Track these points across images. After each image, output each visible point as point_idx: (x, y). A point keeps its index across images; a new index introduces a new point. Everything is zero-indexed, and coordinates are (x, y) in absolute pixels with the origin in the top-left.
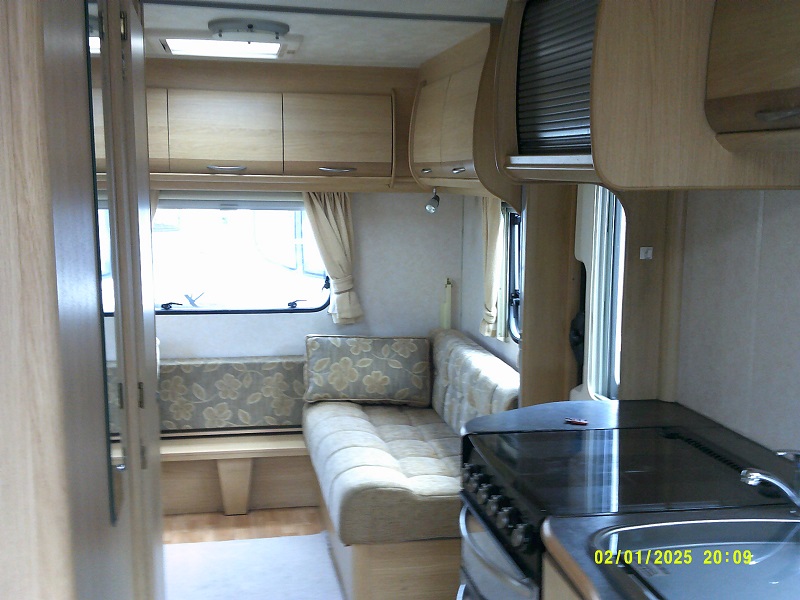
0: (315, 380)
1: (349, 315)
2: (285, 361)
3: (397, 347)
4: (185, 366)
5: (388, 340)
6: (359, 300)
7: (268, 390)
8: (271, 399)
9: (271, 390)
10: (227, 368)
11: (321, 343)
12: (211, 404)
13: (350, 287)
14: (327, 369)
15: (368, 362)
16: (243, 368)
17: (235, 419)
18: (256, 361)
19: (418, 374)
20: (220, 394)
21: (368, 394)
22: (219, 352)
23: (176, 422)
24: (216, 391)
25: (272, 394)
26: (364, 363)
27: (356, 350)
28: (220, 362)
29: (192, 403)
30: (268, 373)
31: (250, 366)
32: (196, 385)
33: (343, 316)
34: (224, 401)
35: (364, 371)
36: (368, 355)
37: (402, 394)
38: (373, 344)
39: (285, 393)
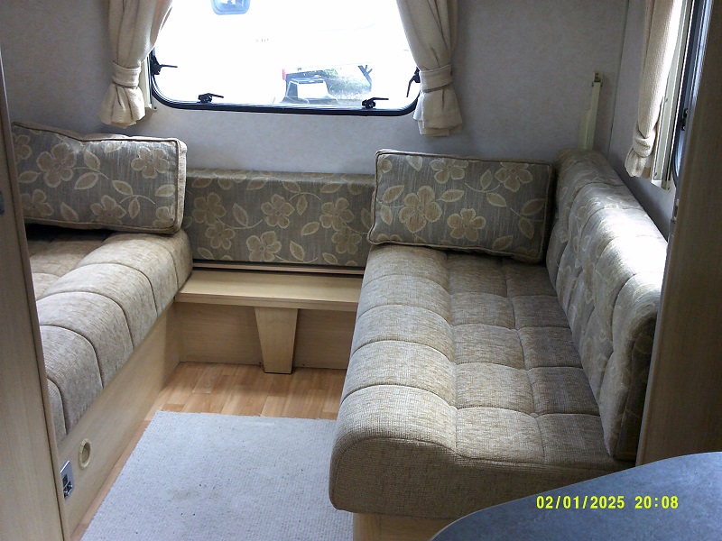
0: (382, 215)
1: (439, 124)
2: (350, 182)
3: (503, 175)
4: (223, 181)
5: (492, 164)
6: (460, 102)
7: (327, 220)
8: (331, 231)
9: (331, 219)
10: (275, 186)
11: (395, 162)
12: (257, 231)
13: (447, 81)
14: (400, 201)
15: (457, 195)
16: (295, 188)
17: (285, 252)
18: (313, 180)
19: (528, 217)
20: (267, 219)
21: (453, 240)
22: (270, 164)
23: (212, 250)
24: (262, 215)
25: (332, 225)
26: (451, 196)
27: (442, 176)
28: (267, 178)
29: (232, 229)
30: (327, 198)
31: (304, 186)
32: (236, 205)
33: (432, 124)
34: (272, 229)
35: (450, 208)
36: (459, 184)
37: (502, 242)
38: (469, 169)
39: (349, 224)
